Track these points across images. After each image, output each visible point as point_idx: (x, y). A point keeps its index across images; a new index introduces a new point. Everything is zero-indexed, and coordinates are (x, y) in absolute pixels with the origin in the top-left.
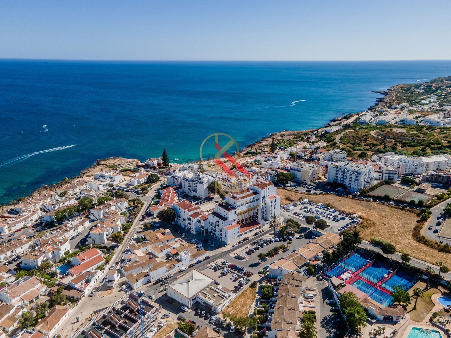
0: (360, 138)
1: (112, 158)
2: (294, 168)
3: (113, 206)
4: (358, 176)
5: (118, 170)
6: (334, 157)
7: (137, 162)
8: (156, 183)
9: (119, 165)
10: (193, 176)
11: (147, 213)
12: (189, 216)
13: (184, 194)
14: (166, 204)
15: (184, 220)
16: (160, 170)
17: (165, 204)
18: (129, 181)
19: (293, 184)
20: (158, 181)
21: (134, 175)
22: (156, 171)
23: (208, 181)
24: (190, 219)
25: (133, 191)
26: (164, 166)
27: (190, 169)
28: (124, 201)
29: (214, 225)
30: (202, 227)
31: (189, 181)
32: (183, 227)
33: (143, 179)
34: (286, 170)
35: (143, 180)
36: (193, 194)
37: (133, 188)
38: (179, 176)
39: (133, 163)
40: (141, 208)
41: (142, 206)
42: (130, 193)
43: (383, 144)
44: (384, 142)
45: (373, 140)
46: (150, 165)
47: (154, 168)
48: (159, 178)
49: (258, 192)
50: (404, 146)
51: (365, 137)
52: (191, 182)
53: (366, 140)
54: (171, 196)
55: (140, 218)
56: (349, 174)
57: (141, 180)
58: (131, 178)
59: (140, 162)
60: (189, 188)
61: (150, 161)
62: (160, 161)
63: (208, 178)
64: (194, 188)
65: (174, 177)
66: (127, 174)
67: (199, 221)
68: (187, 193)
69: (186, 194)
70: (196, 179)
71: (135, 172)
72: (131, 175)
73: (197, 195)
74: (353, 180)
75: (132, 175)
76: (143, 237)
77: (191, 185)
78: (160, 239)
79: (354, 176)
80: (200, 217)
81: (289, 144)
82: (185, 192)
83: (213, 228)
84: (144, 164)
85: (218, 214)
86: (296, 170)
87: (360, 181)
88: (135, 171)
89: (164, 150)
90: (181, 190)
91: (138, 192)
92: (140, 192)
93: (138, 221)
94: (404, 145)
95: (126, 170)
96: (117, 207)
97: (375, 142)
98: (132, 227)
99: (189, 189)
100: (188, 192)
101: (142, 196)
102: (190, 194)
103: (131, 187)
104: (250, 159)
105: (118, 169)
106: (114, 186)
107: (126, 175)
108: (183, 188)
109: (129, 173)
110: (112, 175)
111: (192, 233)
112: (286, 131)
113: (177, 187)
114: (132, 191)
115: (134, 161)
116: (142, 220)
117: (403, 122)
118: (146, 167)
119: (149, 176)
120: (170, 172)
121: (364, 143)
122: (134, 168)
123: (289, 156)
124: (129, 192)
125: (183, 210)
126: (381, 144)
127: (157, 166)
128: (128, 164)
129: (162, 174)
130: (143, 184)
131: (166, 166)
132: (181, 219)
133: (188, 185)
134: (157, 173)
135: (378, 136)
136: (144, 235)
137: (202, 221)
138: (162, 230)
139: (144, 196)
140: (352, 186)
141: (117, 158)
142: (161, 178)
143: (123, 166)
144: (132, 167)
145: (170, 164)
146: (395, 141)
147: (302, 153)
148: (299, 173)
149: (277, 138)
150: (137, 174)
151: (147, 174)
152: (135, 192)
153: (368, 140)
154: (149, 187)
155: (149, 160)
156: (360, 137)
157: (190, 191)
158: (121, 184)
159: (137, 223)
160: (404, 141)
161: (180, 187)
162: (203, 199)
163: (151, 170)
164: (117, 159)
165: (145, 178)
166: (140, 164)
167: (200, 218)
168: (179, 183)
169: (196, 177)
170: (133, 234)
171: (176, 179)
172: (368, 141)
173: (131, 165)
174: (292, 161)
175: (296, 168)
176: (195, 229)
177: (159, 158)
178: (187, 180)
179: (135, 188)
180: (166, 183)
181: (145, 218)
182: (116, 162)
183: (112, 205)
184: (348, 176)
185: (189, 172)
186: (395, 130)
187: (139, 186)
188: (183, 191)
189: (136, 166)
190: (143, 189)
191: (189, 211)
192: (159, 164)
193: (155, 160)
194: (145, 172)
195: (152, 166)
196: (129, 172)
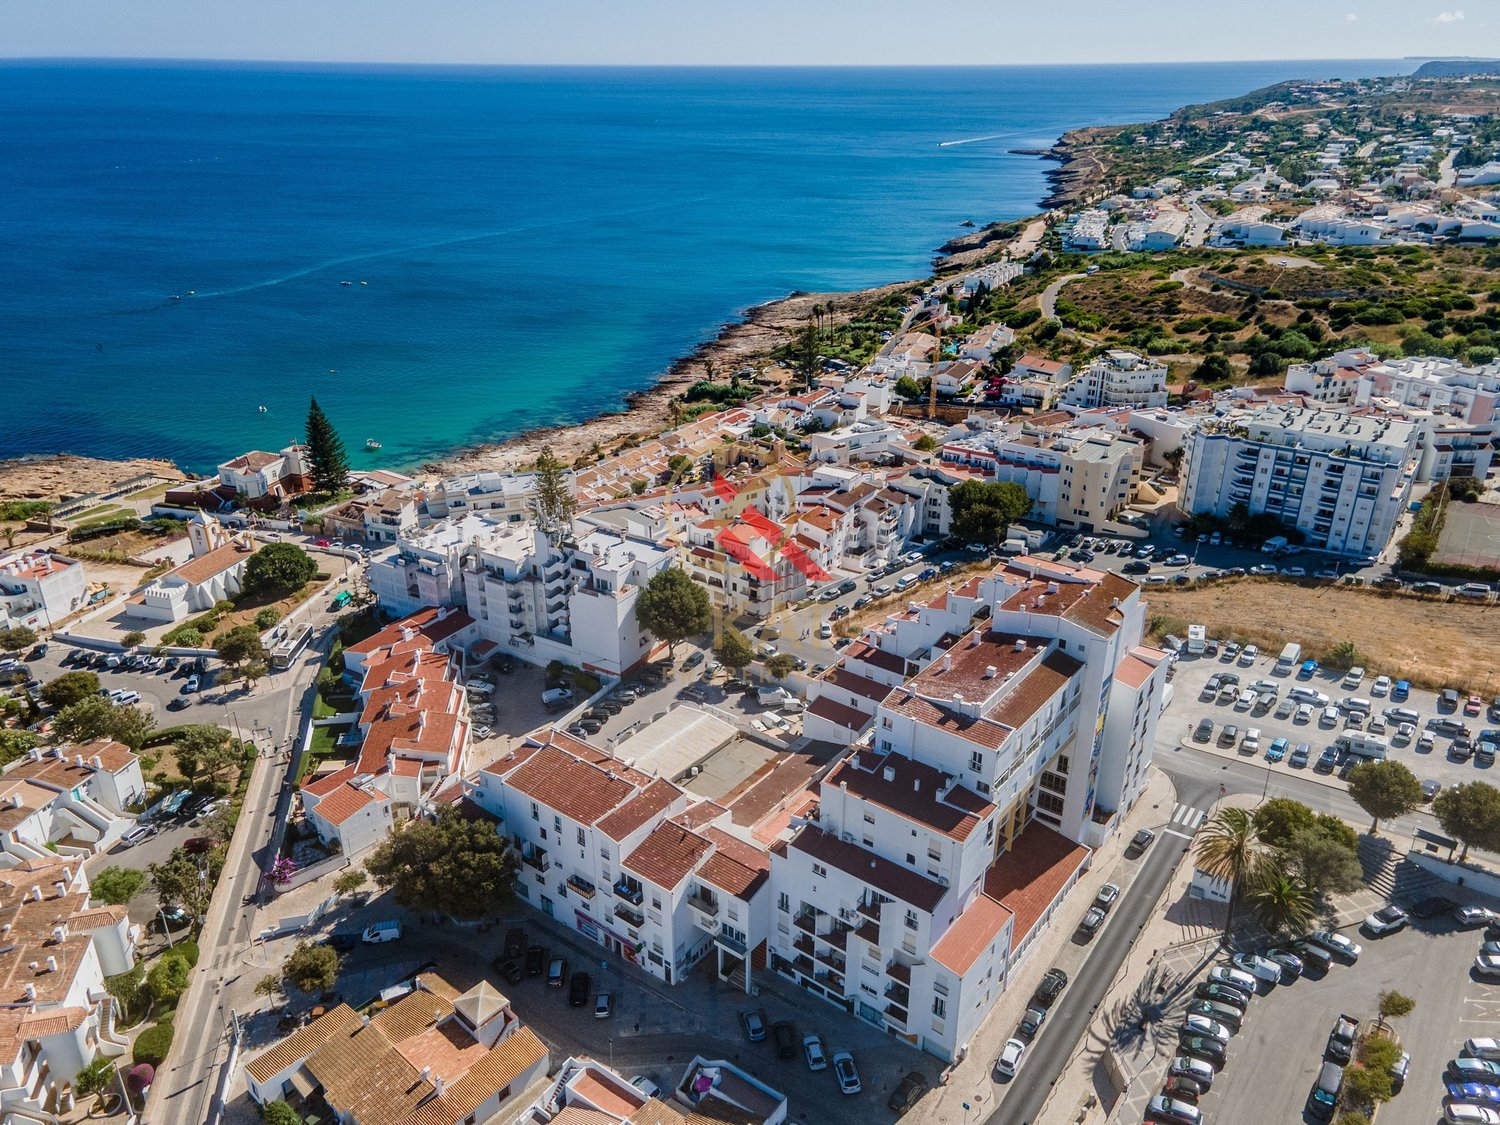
0: (1144, 304)
1: (20, 464)
2: (1015, 456)
3: (33, 817)
4: (1376, 476)
5: (59, 530)
6: (1114, 385)
7: (164, 477)
8: (305, 597)
9: (64, 499)
10: (528, 543)
11: (292, 826)
12: (618, 868)
13: (485, 656)
14: (410, 752)
15: (582, 885)
16: (303, 513)
17: (401, 752)
18: (136, 601)
19: (1038, 537)
20: (311, 584)
21: (160, 554)
22: (285, 524)
23: (634, 574)
24: (629, 889)
25: (169, 667)
26: (319, 486)
27: (484, 500)
28: (115, 764)
29: (823, 925)
30: (730, 936)
31: (514, 581)
32: (574, 926)
33: (220, 579)
34: (977, 467)
35: (217, 585)
36: (544, 652)
37: (166, 640)
38: (439, 550)
39: (144, 482)
40: (240, 793)
41: (244, 778)
42: (150, 676)
43: (1253, 319)
44: (1254, 310)
45: (1202, 307)
46: (244, 494)
47: (268, 504)
48: (312, 565)
49: (1071, 650)
50: (1345, 323)
51: (1164, 297)
52: (526, 587)
53: (1171, 309)
54: (423, 690)
55: (242, 875)
56: (1318, 465)
57: (206, 586)
58: (140, 573)
59: (183, 477)
60: (514, 618)
61: (240, 471)
62: (293, 463)
63: (631, 556)
64: (545, 619)
65: (409, 558)
66: (118, 554)
67: (704, 899)
68: (504, 646)
69: (499, 655)
70: (560, 567)
71: (162, 533)
72: (144, 558)
73: (574, 656)
74: (1345, 496)
75: (151, 556)
76: (305, 1089)
77: (528, 601)
78: (442, 1092)
79: (1352, 477)
80: (701, 863)
81: (856, 345)
82: (492, 644)
83: (822, 946)
84: (209, 488)
85: (854, 847)
86: (1033, 466)
87: (1383, 499)
88: (161, 527)
89: (314, 406)
90: (464, 634)
91: (197, 668)
92: (214, 664)
93: (232, 909)
94: (1341, 319)
95: (111, 530)
96: (64, 813)
97: (1216, 316)
98: (198, 980)
99: (517, 625)
100: (512, 642)
101: (234, 695)
102: (522, 652)
103: (153, 638)
104: (729, 420)
105: (55, 523)
106: (41, 641)
107: (112, 560)
108: (479, 623)
109: (127, 544)
110: (15, 572)
111: (650, 975)
112: (797, 294)
113: (442, 615)
114: (161, 663)
115: (151, 475)
116: (263, 896)
117: (1233, 237)
118: (223, 500)
119: (254, 562)
120: (368, 520)
121: (1168, 320)
122: (155, 515)
123: (894, 396)
124: (145, 670)
125: (570, 824)
126: (1244, 318)
127: (282, 493)
128: (115, 491)
129: (323, 535)
130: (221, 607)
131: (332, 486)
132: (554, 877)
133: (506, 602)
134: (290, 529)
135: (1216, 288)
136: (305, 1071)
137: (724, 897)
138: (440, 995)
139: (246, 690)
140: (1336, 525)
141: (49, 463)
142: (324, 563)
143: (87, 502)
144: (141, 508)
145: (353, 476)
146: (1299, 306)
147: (954, 380)
148: (1049, 479)
149: (782, 324)
150: (179, 551)
151: (240, 549)
152: (186, 671)
153: (1180, 306)
154: (263, 626)
155: (238, 465)
156: (1143, 299)
157: (526, 635)
158: (86, 618)
159: (228, 928)
160: (1333, 305)
161: (457, 614)
162: (616, 679)
163: (254, 515)
164: (51, 469)
165: (233, 571)
166: (189, 487)
167: (704, 873)
168: (446, 594)
169: (556, 552)
170: (211, 1050)
171: (428, 572)
172: (1184, 311)
173: (135, 497)
174: (913, 417)
175: (1030, 453)
176: (678, 950)
177: (289, 450)
178: (497, 575)
179: (182, 643)
180: (362, 591)
181: (283, 880)
182: (47, 483)
183: (28, 811)
184: (1317, 475)
185: (490, 523)
186: (1272, 260)
187: (203, 627)
188: (475, 637)
189: (162, 499)
190: (231, 650)
191: (618, 828)
192: (291, 481)
193: (269, 461)
194: (226, 539)
195: (254, 493)
196: (128, 535)
